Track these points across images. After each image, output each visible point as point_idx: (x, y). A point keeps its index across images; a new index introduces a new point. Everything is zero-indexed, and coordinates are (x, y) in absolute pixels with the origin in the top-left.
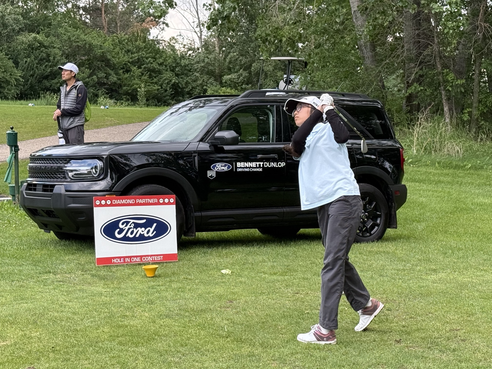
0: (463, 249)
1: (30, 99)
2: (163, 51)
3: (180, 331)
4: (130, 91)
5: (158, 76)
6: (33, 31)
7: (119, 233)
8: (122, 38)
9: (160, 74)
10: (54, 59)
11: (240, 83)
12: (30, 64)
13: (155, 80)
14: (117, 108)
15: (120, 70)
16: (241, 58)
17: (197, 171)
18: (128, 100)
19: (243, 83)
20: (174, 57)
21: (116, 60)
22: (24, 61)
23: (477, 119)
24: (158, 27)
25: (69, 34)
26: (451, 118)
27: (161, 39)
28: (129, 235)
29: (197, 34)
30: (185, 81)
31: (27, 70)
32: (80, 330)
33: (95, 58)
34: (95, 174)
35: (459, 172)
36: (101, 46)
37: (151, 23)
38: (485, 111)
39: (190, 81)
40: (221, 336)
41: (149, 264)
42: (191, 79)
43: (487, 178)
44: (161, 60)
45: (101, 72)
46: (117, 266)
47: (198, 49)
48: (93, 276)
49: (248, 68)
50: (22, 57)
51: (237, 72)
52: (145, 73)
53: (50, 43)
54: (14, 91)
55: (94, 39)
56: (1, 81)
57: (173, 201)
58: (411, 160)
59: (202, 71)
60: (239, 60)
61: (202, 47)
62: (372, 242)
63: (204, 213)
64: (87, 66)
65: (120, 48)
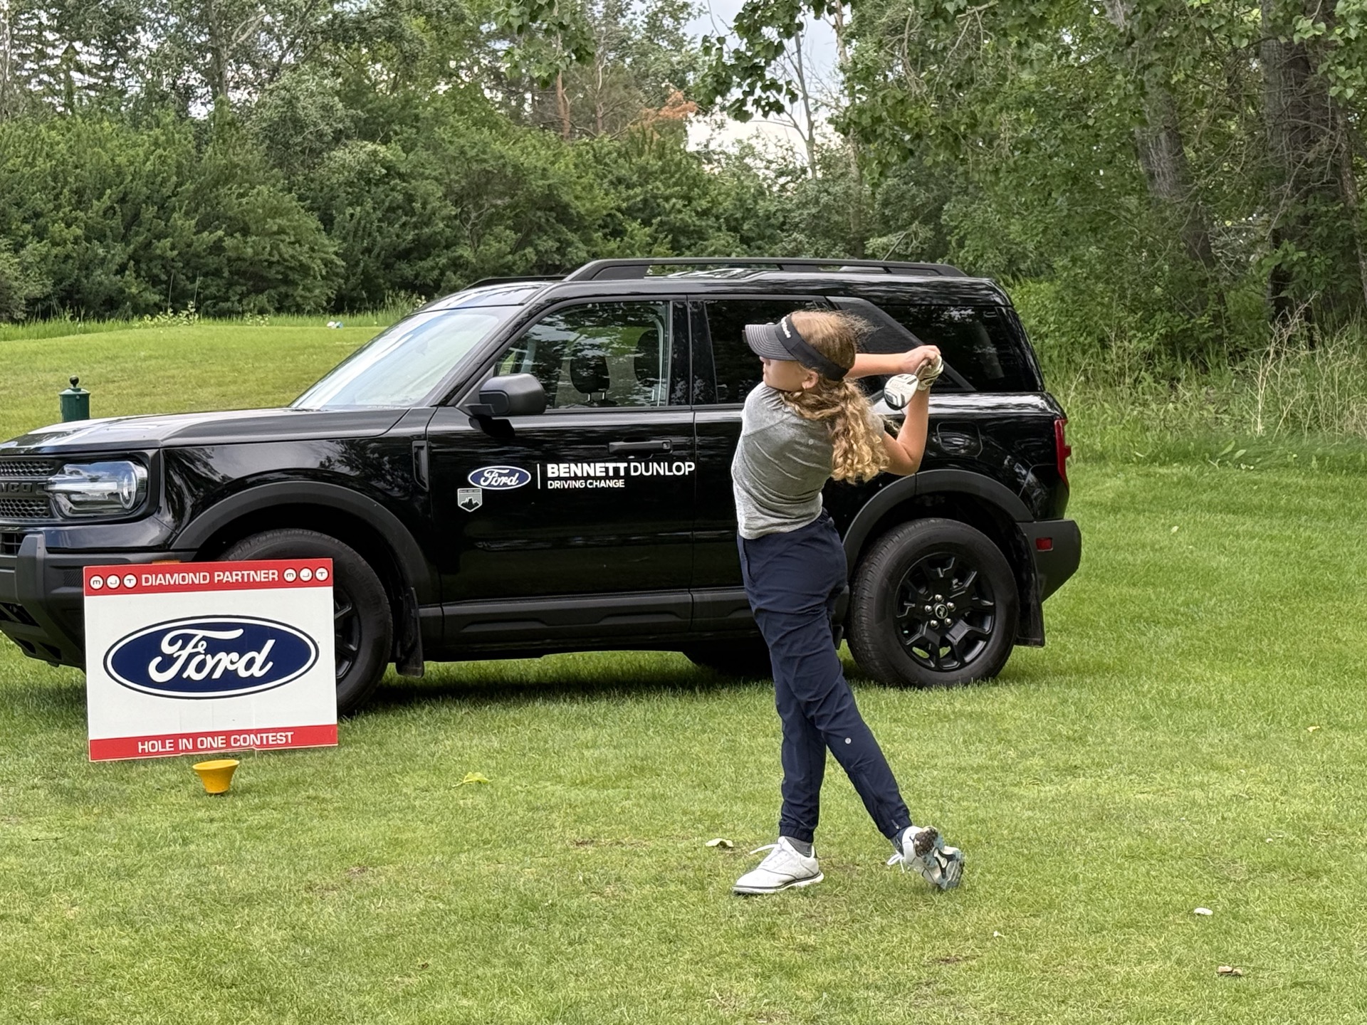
1: (359, 311)
2: (709, 180)
5: (695, 244)
6: (372, 138)
7: (161, 668)
8: (602, 148)
9: (701, 239)
10: (424, 208)
11: (912, 254)
12: (363, 222)
15: (596, 231)
16: (914, 191)
17: (427, 489)
19: (922, 254)
20: (738, 193)
21: (584, 206)
22: (346, 214)
24: (707, 118)
25: (462, 141)
28: (191, 672)
29: (800, 132)
30: (767, 255)
31: (355, 236)
33: (531, 201)
34: (127, 501)
36: (544, 169)
44: (704, 204)
45: (545, 238)
46: (155, 761)
47: (804, 171)
49: (932, 216)
50: (342, 203)
51: (904, 228)
52: (662, 236)
53: (415, 166)
54: (321, 292)
55: (529, 154)
56: (287, 267)
57: (325, 576)
58: (1242, 452)
59: (814, 228)
60: (908, 195)
61: (813, 165)
62: (966, 685)
63: (450, 610)
64: (510, 222)
65: (597, 175)
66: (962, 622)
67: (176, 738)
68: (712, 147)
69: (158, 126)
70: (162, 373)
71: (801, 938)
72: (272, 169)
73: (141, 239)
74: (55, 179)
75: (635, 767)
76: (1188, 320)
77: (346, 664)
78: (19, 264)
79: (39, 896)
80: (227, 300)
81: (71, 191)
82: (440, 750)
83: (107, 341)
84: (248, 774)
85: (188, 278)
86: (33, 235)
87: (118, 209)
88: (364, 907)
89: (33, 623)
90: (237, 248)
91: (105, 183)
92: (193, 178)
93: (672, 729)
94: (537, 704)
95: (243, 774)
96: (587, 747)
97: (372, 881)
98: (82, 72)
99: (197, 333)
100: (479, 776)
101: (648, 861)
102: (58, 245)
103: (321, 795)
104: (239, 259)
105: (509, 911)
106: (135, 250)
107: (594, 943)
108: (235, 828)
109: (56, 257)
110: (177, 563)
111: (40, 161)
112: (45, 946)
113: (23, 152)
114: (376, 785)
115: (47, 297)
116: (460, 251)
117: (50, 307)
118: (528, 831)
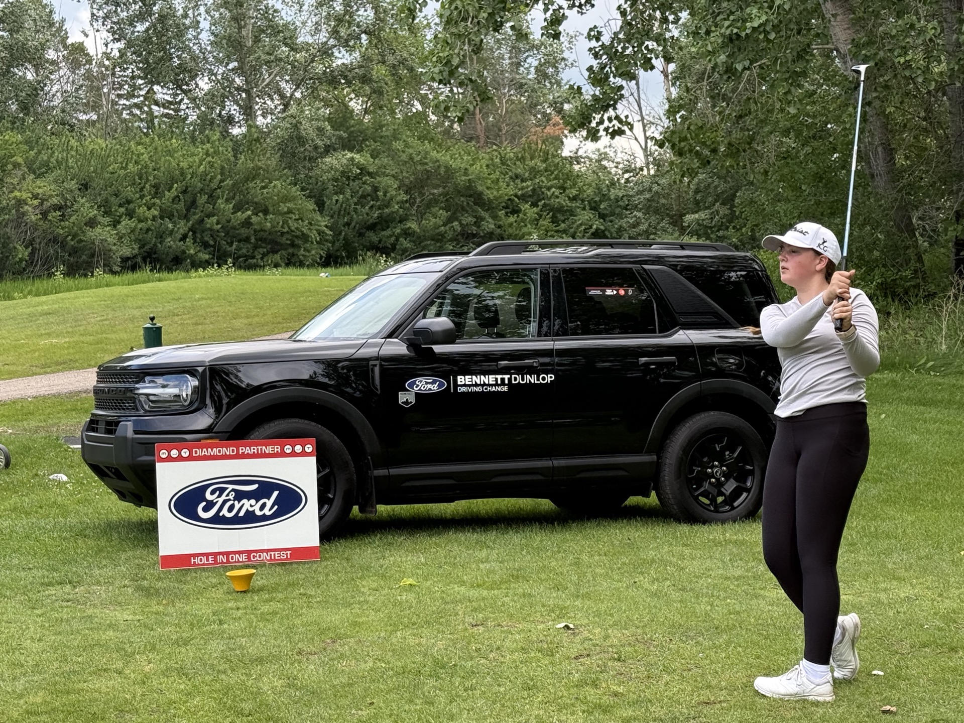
1: (341, 265)
2: (578, 175)
5: (568, 219)
6: (351, 150)
7: (206, 509)
8: (506, 154)
9: (571, 215)
10: (385, 195)
11: (715, 226)
12: (344, 205)
13: (563, 226)
15: (501, 210)
16: (716, 183)
17: (379, 392)
19: (720, 227)
20: (597, 184)
21: (492, 193)
22: (334, 200)
24: (577, 134)
25: (411, 151)
28: (225, 512)
29: (639, 145)
30: (616, 226)
31: (339, 215)
33: (458, 192)
34: (185, 400)
36: (466, 169)
39: (625, 226)
42: (627, 222)
44: (574, 192)
45: (466, 215)
46: (202, 570)
47: (641, 169)
49: (728, 200)
50: (330, 192)
51: (709, 208)
52: (545, 214)
53: (379, 168)
54: (316, 252)
55: (455, 159)
56: (293, 236)
57: (311, 449)
58: (931, 363)
59: (648, 208)
60: (712, 186)
61: (648, 164)
62: (735, 522)
63: (394, 471)
64: (443, 205)
65: (501, 173)
66: (732, 480)
67: (215, 555)
68: (580, 153)
69: (208, 142)
70: (209, 310)
71: (615, 688)
72: (283, 170)
73: (196, 217)
74: (140, 178)
75: (513, 575)
76: (897, 273)
77: (326, 507)
78: (117, 234)
79: (128, 657)
80: (253, 257)
81: (150, 185)
82: (385, 563)
83: (174, 287)
84: (262, 578)
85: (228, 243)
86: (126, 215)
87: (182, 197)
88: (334, 665)
89: (124, 479)
90: (260, 223)
91: (173, 180)
92: (231, 176)
93: (538, 550)
94: (451, 533)
95: (259, 579)
96: (482, 562)
97: (340, 649)
98: (159, 106)
99: (234, 281)
100: (410, 581)
101: (517, 637)
102: (143, 222)
103: (309, 592)
104: (262, 230)
105: (427, 669)
106: (193, 225)
107: (481, 690)
108: (253, 614)
109: (141, 229)
110: (217, 441)
111: (131, 166)
112: (131, 689)
113: (120, 160)
114: (344, 586)
115: (135, 256)
116: (409, 225)
117: (136, 263)
118: (441, 617)
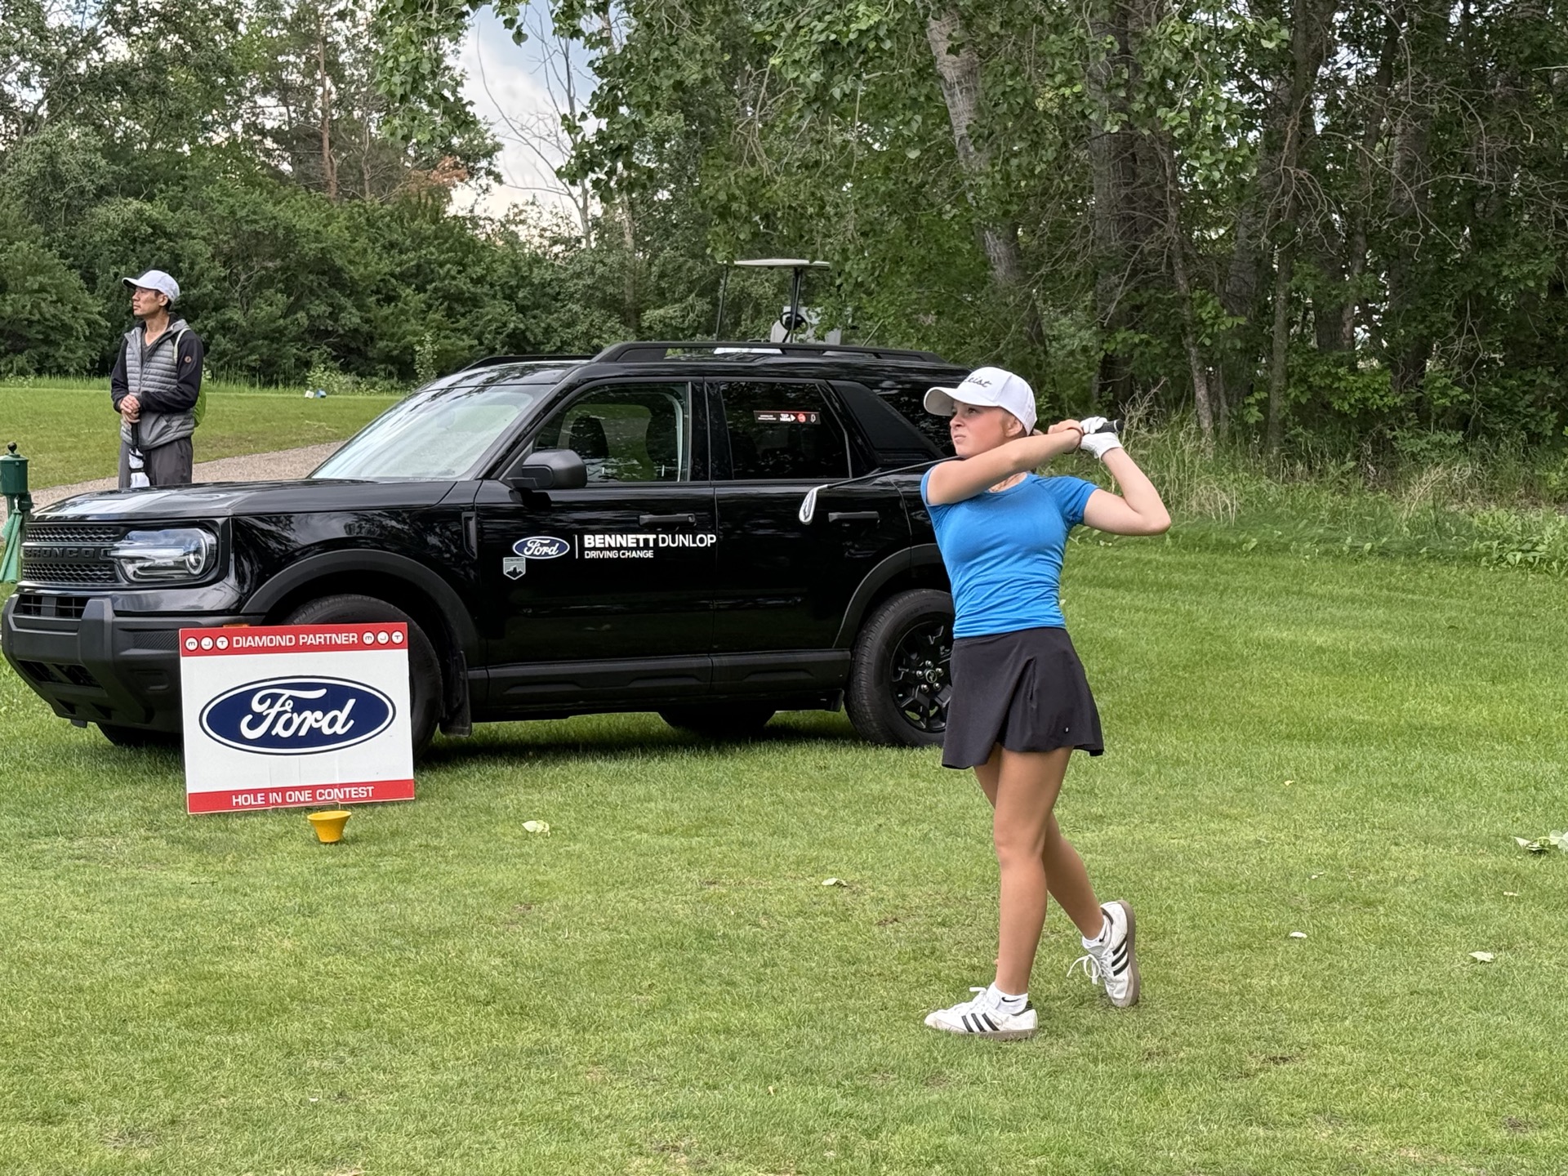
0: (1187, 762)
3: (363, 989)
4: (395, 353)
5: (470, 312)
6: (136, 195)
7: (252, 726)
8: (374, 211)
9: (475, 306)
10: (192, 268)
11: (688, 328)
13: (463, 322)
14: (360, 397)
15: (370, 296)
16: (690, 263)
17: (476, 558)
18: (390, 375)
19: (697, 328)
20: (513, 261)
21: (357, 270)
22: (110, 274)
23: (1284, 422)
24: (472, 183)
25: (231, 201)
26: (1216, 417)
27: (483, 215)
28: (279, 730)
29: (576, 202)
30: (543, 325)
31: (119, 296)
32: (91, 988)
33: (303, 264)
34: (195, 568)
35: (1223, 559)
36: (318, 232)
37: (456, 171)
38: (1304, 401)
39: (555, 325)
40: (472, 1000)
41: (334, 807)
42: (559, 319)
43: (1294, 577)
44: (479, 271)
45: (317, 302)
46: (248, 814)
47: (578, 240)
48: (174, 841)
49: (708, 289)
50: (105, 262)
51: (680, 300)
52: (436, 303)
53: (182, 226)
54: (85, 353)
55: (301, 216)
56: (48, 327)
57: (401, 639)
59: (589, 299)
60: (685, 268)
61: (587, 233)
63: (494, 672)
64: (280, 285)
65: (370, 239)
67: (266, 792)
68: (477, 212)
72: (30, 224)
88: (555, 938)
89: (89, 683)
97: (544, 916)
116: (229, 314)
